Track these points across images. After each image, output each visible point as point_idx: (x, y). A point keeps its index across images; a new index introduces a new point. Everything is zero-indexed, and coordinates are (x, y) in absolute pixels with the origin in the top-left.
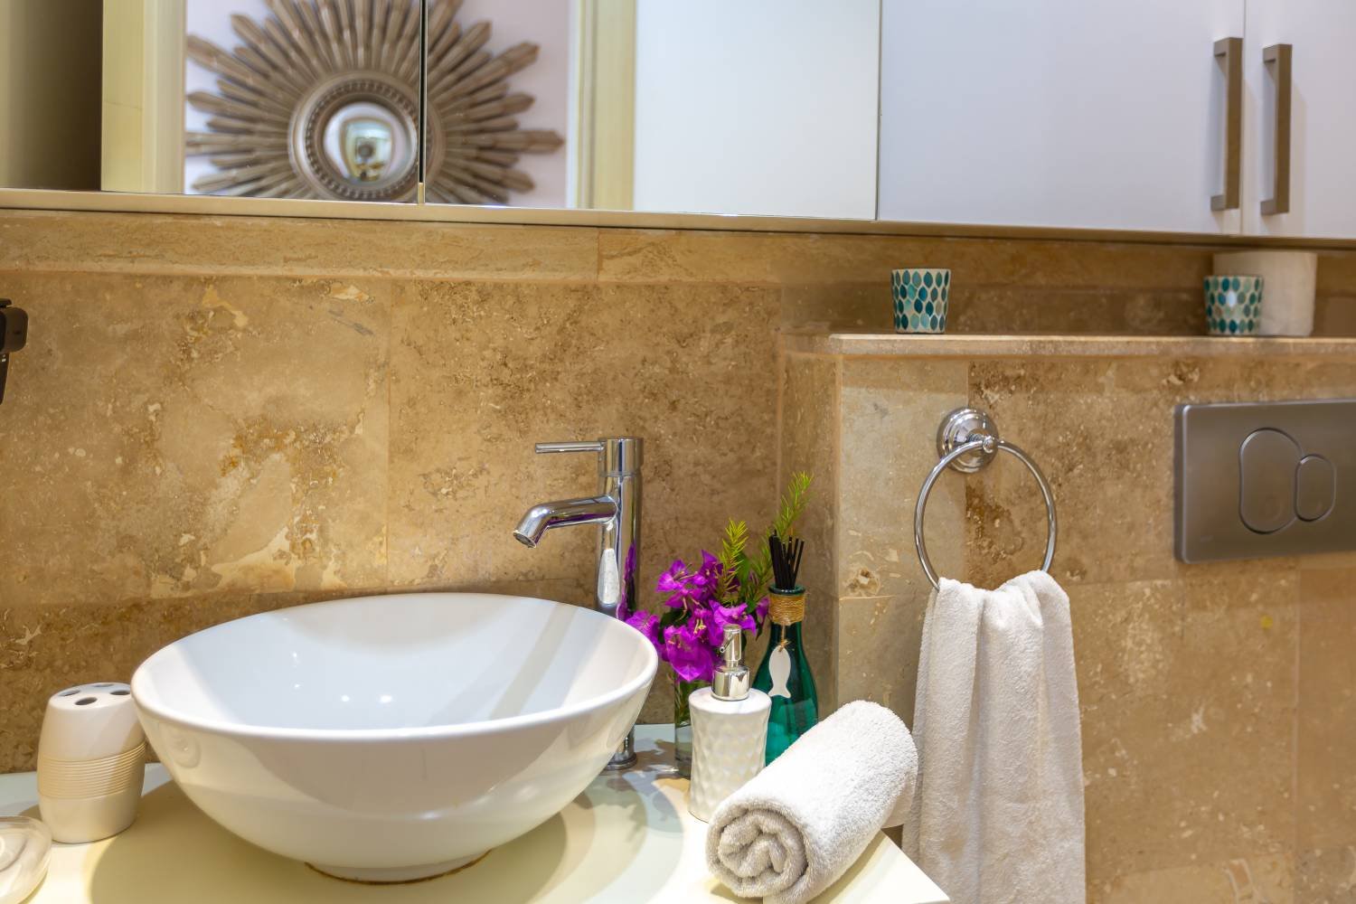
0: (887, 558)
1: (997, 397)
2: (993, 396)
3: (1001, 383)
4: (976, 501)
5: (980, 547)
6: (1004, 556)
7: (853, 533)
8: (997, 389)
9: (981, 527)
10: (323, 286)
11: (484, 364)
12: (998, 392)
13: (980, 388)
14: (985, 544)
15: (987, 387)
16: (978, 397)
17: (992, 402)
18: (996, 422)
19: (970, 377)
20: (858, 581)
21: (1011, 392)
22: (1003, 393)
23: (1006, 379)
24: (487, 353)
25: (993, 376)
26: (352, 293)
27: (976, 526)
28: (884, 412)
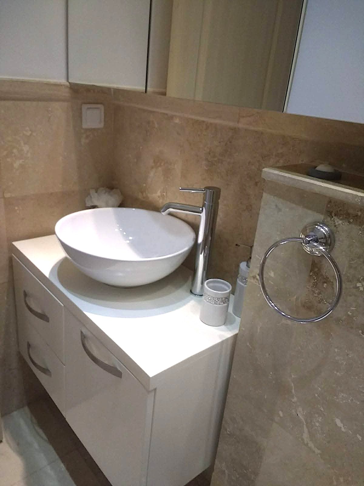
0: (269, 274)
1: (340, 222)
2: (338, 222)
3: (345, 216)
4: (316, 270)
5: (314, 292)
6: (325, 302)
7: (257, 256)
8: (341, 217)
9: (316, 282)
10: (172, 117)
11: (204, 152)
12: (341, 220)
13: (331, 214)
14: (317, 292)
15: (335, 215)
16: (329, 219)
17: (337, 224)
18: (336, 235)
19: (327, 207)
20: (256, 277)
21: (349, 222)
22: (344, 221)
23: (348, 215)
24: (206, 149)
25: (340, 210)
26: (177, 121)
27: (313, 281)
28: (280, 210)
